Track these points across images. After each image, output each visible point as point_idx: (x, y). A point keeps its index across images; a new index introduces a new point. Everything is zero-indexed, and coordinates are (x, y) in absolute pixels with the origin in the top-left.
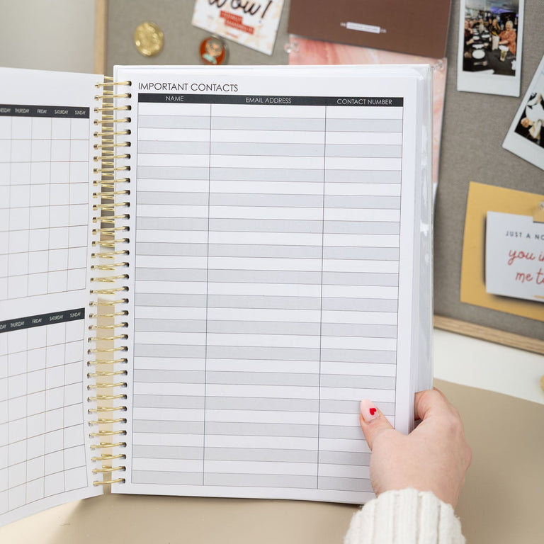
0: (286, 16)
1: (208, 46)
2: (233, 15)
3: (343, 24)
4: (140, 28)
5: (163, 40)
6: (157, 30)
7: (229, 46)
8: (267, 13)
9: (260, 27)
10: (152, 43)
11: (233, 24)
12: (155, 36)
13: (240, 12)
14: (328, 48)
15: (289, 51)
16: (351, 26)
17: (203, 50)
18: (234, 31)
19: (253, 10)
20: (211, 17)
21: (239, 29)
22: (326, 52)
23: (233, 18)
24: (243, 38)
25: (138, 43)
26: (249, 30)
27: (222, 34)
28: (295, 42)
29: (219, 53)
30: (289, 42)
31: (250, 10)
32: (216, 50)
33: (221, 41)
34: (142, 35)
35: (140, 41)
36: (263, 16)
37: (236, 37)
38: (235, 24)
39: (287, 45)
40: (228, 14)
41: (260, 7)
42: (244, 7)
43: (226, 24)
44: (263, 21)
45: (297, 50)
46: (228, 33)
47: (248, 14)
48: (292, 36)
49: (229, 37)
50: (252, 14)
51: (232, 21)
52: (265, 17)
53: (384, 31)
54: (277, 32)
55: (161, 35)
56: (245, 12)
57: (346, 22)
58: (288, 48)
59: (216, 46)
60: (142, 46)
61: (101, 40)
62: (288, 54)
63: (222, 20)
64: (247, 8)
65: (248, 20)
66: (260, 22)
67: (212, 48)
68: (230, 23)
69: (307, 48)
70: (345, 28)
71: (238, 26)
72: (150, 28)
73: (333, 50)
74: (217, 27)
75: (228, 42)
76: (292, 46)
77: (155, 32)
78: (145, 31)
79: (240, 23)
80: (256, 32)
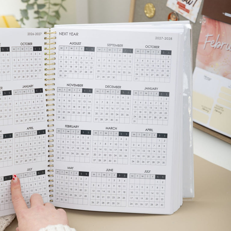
0: (202, 7)
1: (171, 16)
2: (182, 4)
3: (223, 13)
4: (147, 5)
5: (155, 12)
6: (154, 7)
7: (180, 17)
8: (195, 5)
9: (192, 10)
10: (151, 12)
11: (182, 7)
13: (185, 3)
14: (217, 23)
15: (201, 22)
16: (227, 14)
17: (169, 17)
18: (182, 11)
19: (190, 3)
20: (173, 4)
21: (184, 10)
22: (216, 25)
23: (182, 5)
24: (185, 14)
25: (145, 12)
26: (188, 11)
27: (177, 12)
28: (205, 19)
30: (202, 19)
31: (189, 3)
32: (174, 18)
34: (147, 8)
35: (146, 10)
36: (193, 6)
37: (182, 13)
38: (182, 8)
39: (200, 20)
40: (180, 3)
41: (192, 2)
42: (187, 1)
44: (193, 8)
45: (205, 22)
46: (179, 12)
47: (188, 4)
48: (203, 16)
49: (180, 13)
50: (189, 4)
51: (181, 6)
54: (198, 13)
55: (154, 9)
56: (187, 3)
57: (225, 13)
59: (174, 16)
60: (147, 13)
61: (132, 8)
63: (178, 6)
64: (188, 2)
65: (188, 7)
66: (192, 8)
67: (172, 17)
68: (181, 7)
69: (209, 22)
70: (224, 15)
71: (184, 9)
72: (151, 6)
73: (219, 24)
74: (175, 8)
75: (179, 15)
76: (203, 20)
77: (152, 8)
78: (149, 7)
79: (184, 7)
80: (190, 12)
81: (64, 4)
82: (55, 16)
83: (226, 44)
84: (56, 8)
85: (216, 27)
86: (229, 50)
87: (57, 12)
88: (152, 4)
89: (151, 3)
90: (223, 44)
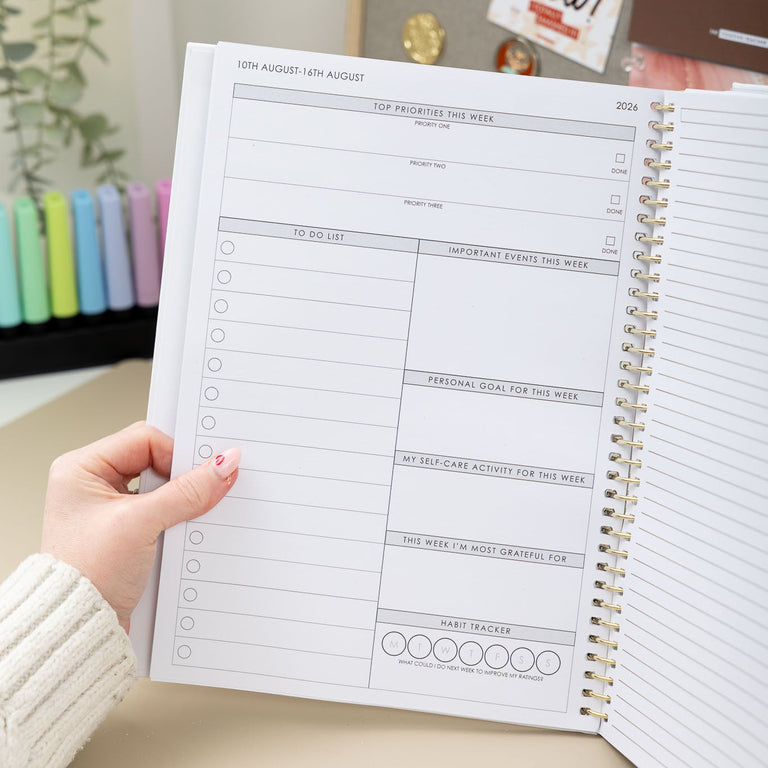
0: (628, 15)
1: (509, 54)
2: (552, 10)
3: (713, 32)
4: (412, 22)
5: (444, 42)
6: (439, 26)
7: (540, 56)
8: (599, 7)
9: (589, 29)
10: (428, 45)
11: (548, 22)
12: (433, 35)
13: (559, 4)
14: (689, 67)
15: (628, 68)
16: (725, 34)
17: (501, 59)
18: (549, 33)
19: (579, 3)
20: (515, 11)
21: (556, 30)
22: (686, 75)
23: (549, 13)
24: (562, 44)
25: (408, 45)
26: (572, 33)
27: (532, 37)
28: (640, 55)
29: (526, 66)
30: (629, 55)
31: (574, 3)
32: (521, 61)
34: (413, 32)
35: (411, 40)
36: (593, 13)
37: (552, 42)
38: (551, 23)
39: (627, 60)
40: (542, 6)
43: (538, 21)
44: (593, 19)
45: (642, 67)
46: (539, 36)
47: (571, 8)
48: (635, 45)
49: (542, 42)
50: (577, 8)
51: (547, 17)
52: (597, 13)
54: (614, 38)
55: (442, 33)
56: (567, 5)
57: (718, 28)
58: (628, 64)
59: (521, 55)
60: (413, 50)
62: (627, 74)
63: (532, 16)
65: (570, 17)
66: (588, 21)
67: (515, 57)
68: (544, 20)
69: (657, 66)
70: (716, 37)
71: (556, 25)
72: (426, 22)
73: (697, 70)
74: (524, 25)
75: (539, 50)
76: (634, 60)
77: (433, 29)
78: (418, 27)
79: (559, 21)
80: (581, 36)
82: (66, 81)
84: (68, 53)
87: (73, 68)
88: (430, 17)
89: (425, 11)
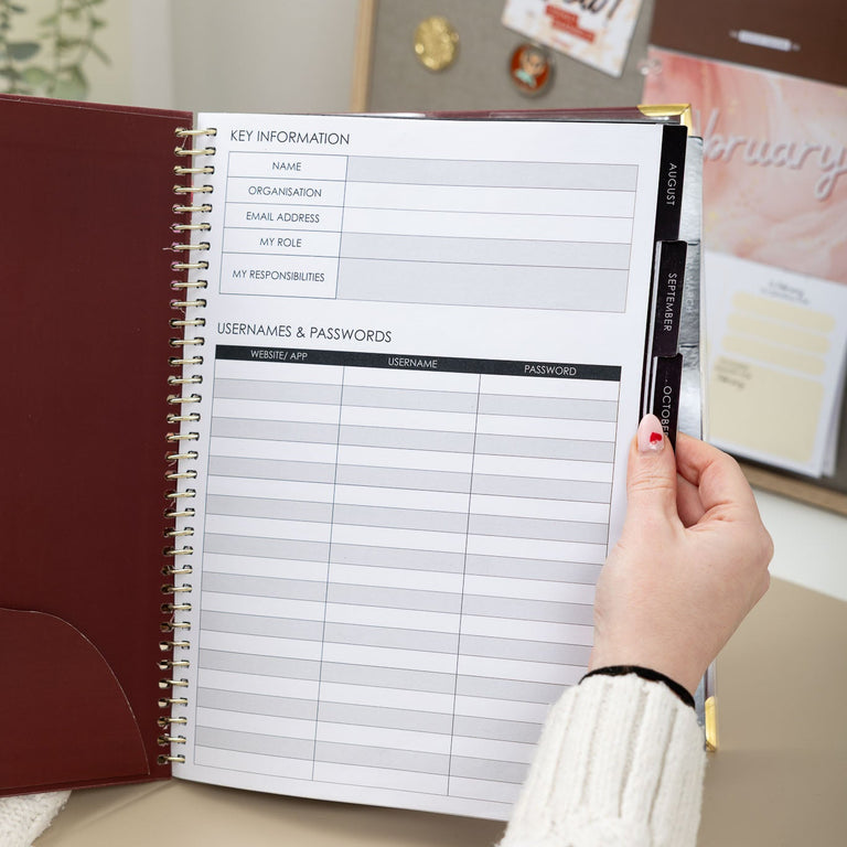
0: (647, 18)
1: (524, 58)
2: (566, 13)
3: (733, 34)
4: (424, 27)
5: (457, 47)
6: (451, 30)
7: (556, 61)
8: (617, 11)
9: (605, 32)
10: (440, 49)
11: (564, 25)
12: (446, 40)
13: (575, 8)
14: (705, 71)
15: (645, 71)
16: (746, 37)
17: (515, 63)
18: (565, 37)
19: (596, 6)
20: (531, 14)
21: (572, 33)
22: (702, 76)
23: (565, 17)
24: (577, 48)
25: (419, 49)
26: (588, 36)
27: (546, 40)
28: (657, 58)
29: (539, 70)
30: (647, 58)
31: (591, 5)
33: (545, 51)
34: (427, 37)
35: (422, 44)
36: (610, 15)
37: (565, 45)
38: (567, 26)
39: (642, 62)
40: (558, 9)
42: (583, 2)
43: (555, 25)
44: (610, 23)
45: (660, 71)
46: (556, 40)
47: (588, 12)
48: (653, 49)
49: (557, 46)
50: (594, 12)
51: (563, 21)
52: (614, 16)
53: (797, 47)
54: (631, 40)
55: (455, 37)
56: (584, 8)
57: (738, 29)
58: (644, 66)
59: (535, 59)
60: (425, 54)
62: (643, 77)
63: (548, 20)
64: (587, 3)
65: (587, 20)
66: (605, 24)
68: (558, 22)
69: (675, 69)
70: (736, 41)
71: (572, 29)
72: (439, 26)
73: (714, 72)
74: (540, 30)
75: (554, 54)
76: (651, 63)
77: (446, 33)
78: (431, 32)
79: (574, 24)
80: (598, 39)
81: (100, 37)
83: (744, 143)
84: (70, 57)
85: (701, 86)
86: (755, 162)
88: (443, 21)
89: (438, 14)
90: (732, 142)
